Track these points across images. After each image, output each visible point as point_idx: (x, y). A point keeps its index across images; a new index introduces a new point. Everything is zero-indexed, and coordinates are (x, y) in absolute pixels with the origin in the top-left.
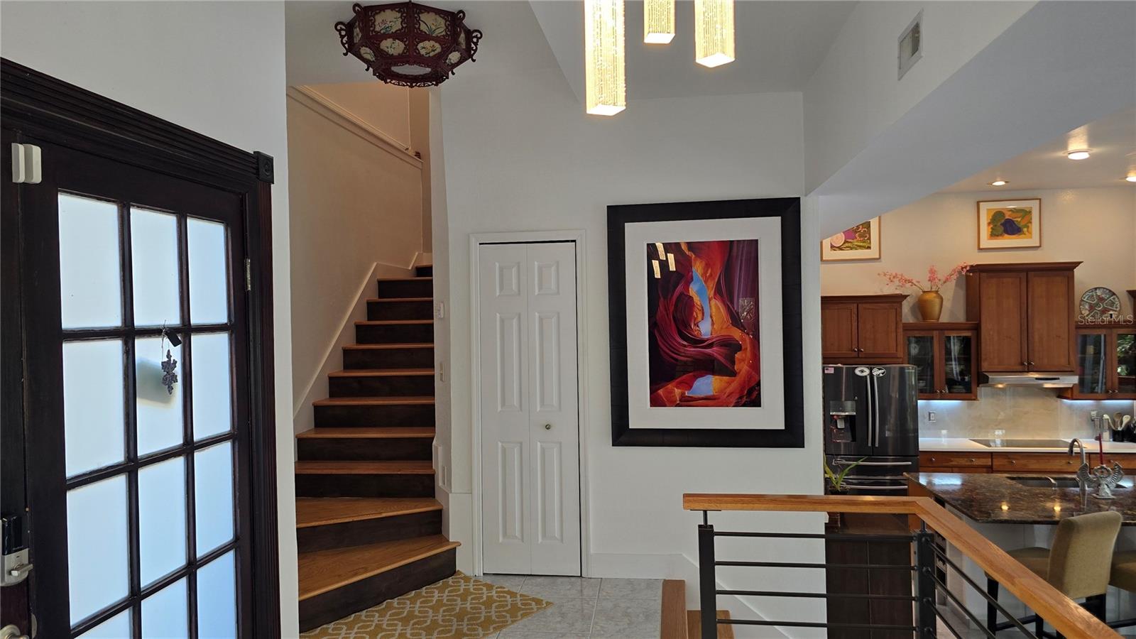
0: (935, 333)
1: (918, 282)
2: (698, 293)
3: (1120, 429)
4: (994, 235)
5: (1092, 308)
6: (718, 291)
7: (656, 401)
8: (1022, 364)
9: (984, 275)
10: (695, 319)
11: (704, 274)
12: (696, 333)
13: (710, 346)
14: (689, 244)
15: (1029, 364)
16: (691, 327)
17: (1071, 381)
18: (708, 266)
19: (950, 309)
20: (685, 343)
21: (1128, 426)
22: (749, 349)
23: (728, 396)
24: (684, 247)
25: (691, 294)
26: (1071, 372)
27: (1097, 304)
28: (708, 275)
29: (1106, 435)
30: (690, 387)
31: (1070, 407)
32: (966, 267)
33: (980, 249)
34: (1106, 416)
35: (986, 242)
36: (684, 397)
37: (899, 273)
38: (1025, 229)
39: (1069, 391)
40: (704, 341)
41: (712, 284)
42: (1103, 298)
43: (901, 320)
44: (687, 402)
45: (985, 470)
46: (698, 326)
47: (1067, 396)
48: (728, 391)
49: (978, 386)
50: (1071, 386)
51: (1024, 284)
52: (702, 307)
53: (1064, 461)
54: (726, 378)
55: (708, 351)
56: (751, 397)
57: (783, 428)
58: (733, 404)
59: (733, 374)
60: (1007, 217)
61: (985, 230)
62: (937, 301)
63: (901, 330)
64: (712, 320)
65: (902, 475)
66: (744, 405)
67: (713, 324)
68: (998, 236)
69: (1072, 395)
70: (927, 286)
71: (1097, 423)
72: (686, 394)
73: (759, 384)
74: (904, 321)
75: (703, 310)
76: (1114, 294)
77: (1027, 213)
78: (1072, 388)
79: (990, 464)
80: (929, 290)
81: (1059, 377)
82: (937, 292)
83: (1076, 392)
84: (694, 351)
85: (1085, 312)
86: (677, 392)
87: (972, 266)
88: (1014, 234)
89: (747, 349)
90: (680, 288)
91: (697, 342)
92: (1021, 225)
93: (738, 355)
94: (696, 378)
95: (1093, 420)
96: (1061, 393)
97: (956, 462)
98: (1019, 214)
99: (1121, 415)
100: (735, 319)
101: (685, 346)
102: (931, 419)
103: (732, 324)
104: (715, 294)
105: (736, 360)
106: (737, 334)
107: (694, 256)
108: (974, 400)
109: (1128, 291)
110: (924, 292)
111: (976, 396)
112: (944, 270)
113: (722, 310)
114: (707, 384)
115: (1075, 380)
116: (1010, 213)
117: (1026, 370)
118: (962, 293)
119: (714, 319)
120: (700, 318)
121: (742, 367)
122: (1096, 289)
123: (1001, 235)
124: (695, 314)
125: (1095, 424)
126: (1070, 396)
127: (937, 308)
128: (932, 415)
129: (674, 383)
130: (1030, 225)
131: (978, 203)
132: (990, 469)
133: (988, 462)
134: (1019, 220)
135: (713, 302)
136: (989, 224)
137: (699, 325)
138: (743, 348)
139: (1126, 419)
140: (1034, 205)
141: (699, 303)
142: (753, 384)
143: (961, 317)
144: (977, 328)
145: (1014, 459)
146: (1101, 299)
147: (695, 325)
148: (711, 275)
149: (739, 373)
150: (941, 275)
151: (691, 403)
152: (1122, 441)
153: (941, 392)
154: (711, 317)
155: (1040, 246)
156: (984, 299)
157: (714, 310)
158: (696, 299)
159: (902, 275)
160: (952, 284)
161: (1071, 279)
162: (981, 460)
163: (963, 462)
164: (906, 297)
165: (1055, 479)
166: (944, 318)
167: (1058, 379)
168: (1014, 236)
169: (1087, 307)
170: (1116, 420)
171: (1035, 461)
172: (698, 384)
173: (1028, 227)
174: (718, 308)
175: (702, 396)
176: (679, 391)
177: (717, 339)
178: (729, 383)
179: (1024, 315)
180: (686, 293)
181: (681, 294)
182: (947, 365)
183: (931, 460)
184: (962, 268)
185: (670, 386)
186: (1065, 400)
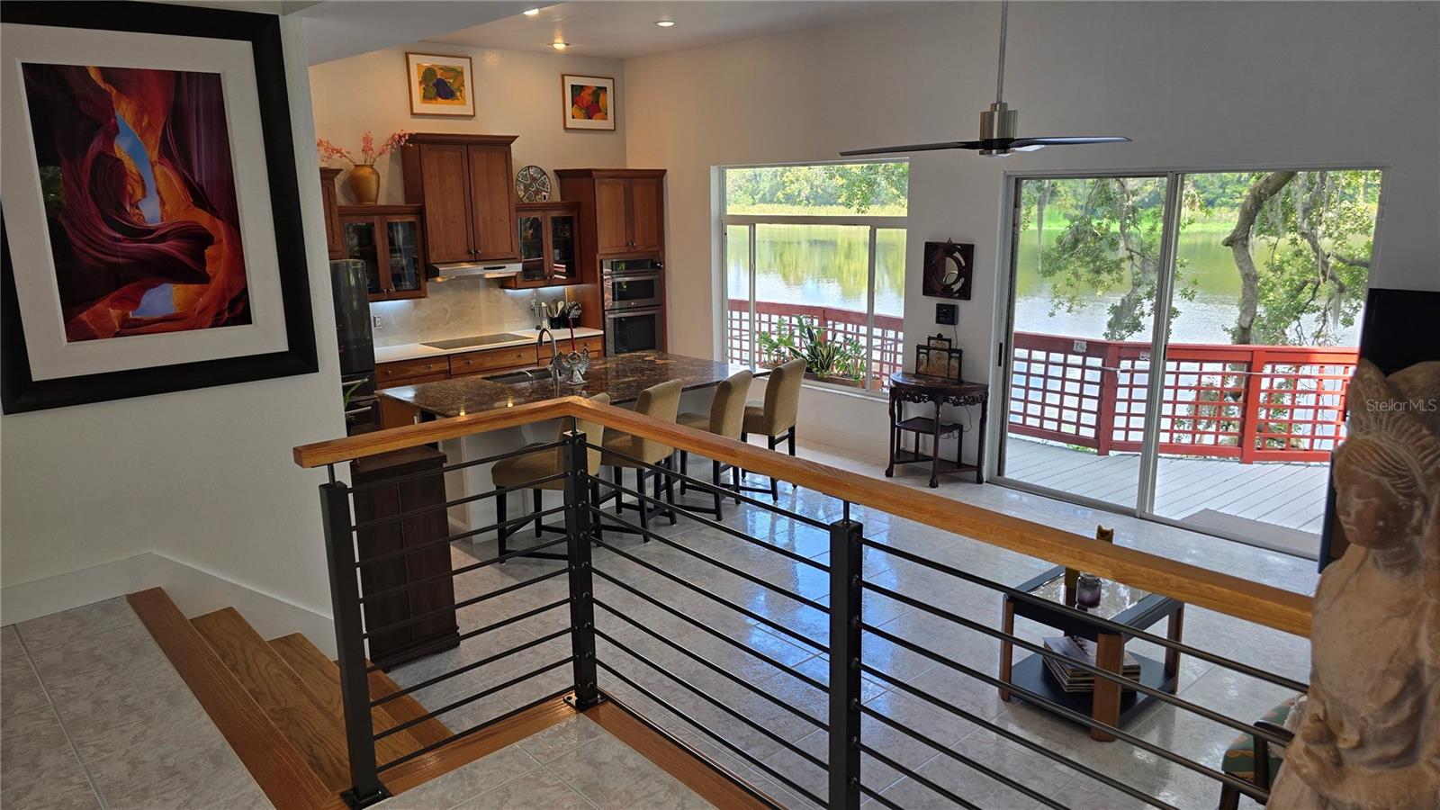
0: (376, 219)
1: (349, 153)
2: (131, 153)
3: (556, 316)
4: (427, 98)
5: (526, 189)
6: (165, 151)
7: (77, 332)
8: (470, 253)
9: (424, 147)
10: (131, 197)
11: (137, 123)
12: (135, 219)
13: (163, 238)
14: (104, 71)
15: (476, 252)
16: (126, 211)
17: (515, 268)
18: (141, 111)
19: (387, 188)
20: (118, 235)
21: (563, 311)
22: (224, 241)
23: (199, 313)
24: (94, 75)
25: (118, 155)
26: (514, 260)
27: (531, 185)
28: (144, 124)
29: (545, 324)
30: (136, 303)
31: (513, 298)
32: (404, 136)
33: (413, 114)
34: (544, 304)
35: (420, 107)
36: (127, 321)
37: (324, 140)
38: (458, 94)
39: (513, 280)
40: (152, 231)
41: (154, 141)
42: (535, 178)
43: (335, 203)
44: (131, 328)
45: (443, 375)
46: (137, 208)
47: (509, 285)
48: (199, 307)
49: (427, 281)
50: (514, 274)
51: (465, 157)
52: (141, 177)
53: (515, 355)
54: (193, 287)
55: (161, 246)
56: (237, 311)
57: (287, 349)
58: (209, 323)
59: (203, 279)
60: (439, 77)
61: (417, 91)
62: (374, 178)
63: (336, 215)
64: (161, 198)
65: (373, 394)
66: (225, 324)
67: (163, 204)
68: (431, 99)
69: (516, 284)
70: (360, 159)
71: (537, 312)
72: (131, 316)
73: (245, 291)
74: (338, 204)
75: (143, 181)
76: (545, 174)
77: (458, 73)
78: (515, 277)
79: (448, 368)
80: (363, 163)
81: (506, 265)
82: (371, 166)
83: (519, 280)
84: (136, 247)
85: (521, 194)
86: (114, 313)
87: (411, 135)
88: (447, 99)
89: (222, 241)
90: (96, 146)
91: (141, 233)
92: (454, 88)
93: (209, 251)
94: (144, 289)
95: (533, 310)
96: (504, 283)
97: (413, 371)
98: (453, 74)
99: (556, 302)
100: (198, 197)
101: (119, 240)
102: (377, 324)
103: (194, 203)
104: (160, 156)
105: (207, 258)
106: (203, 219)
107: (115, 91)
108: (424, 297)
109: (555, 171)
110: (356, 166)
111: (426, 293)
112: (381, 138)
113: (174, 181)
114: (164, 298)
115: (518, 267)
116: (442, 71)
117: (474, 259)
118: (398, 169)
119: (164, 195)
120: (139, 195)
121: (216, 266)
122: (529, 167)
123: (435, 98)
124: (129, 187)
125: (534, 311)
126: (513, 285)
127: (374, 187)
128: (377, 319)
129: (108, 300)
130: (462, 88)
131: (407, 55)
132: (449, 374)
133: (446, 366)
134: (451, 81)
135: (158, 169)
136: (421, 83)
137: (140, 206)
138: (216, 240)
139: (560, 305)
140: (464, 63)
141: (134, 171)
142: (236, 293)
143: (399, 199)
144: (421, 212)
145: (472, 359)
146: (534, 179)
147: (132, 205)
148: (149, 125)
149: (214, 277)
150: (376, 146)
151: (140, 329)
152: (559, 328)
153: (388, 291)
154: (158, 192)
155: (474, 115)
156: (426, 177)
157: (160, 180)
158: (129, 163)
159: (328, 143)
160: (386, 157)
161: (508, 155)
162: (440, 364)
163: (421, 370)
164: (338, 171)
165: (530, 372)
166: (382, 201)
167: (504, 267)
168: (448, 101)
169: (522, 188)
170: (553, 307)
171: (489, 359)
172: (149, 298)
173: (461, 91)
174: (168, 179)
175: (158, 316)
176: (118, 311)
177: (173, 227)
178: (200, 294)
179: (467, 196)
180: (109, 153)
181: (101, 155)
182: (391, 257)
183: (388, 373)
184: (400, 137)
185: (99, 306)
186: (508, 291)
